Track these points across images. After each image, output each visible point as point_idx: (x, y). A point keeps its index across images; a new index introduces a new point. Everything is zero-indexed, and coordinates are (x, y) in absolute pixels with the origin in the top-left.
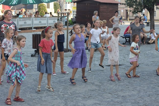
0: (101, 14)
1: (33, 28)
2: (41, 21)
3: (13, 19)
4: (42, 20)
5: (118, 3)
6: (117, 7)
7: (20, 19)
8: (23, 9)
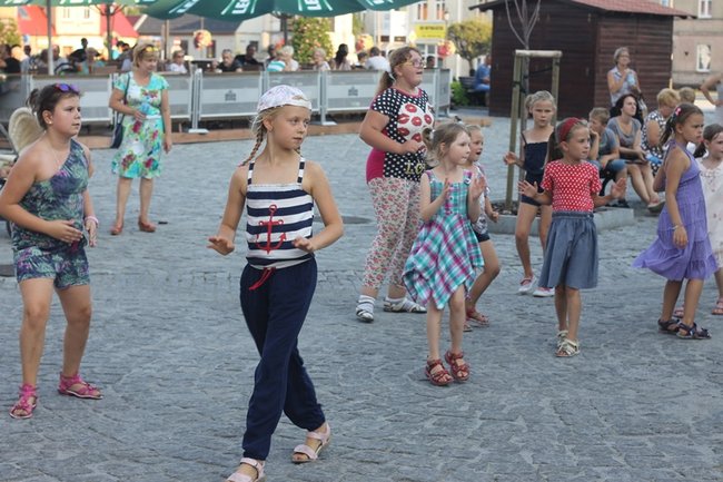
0: (601, 61)
1: (323, 118)
2: (356, 87)
3: (246, 78)
4: (358, 83)
5: (670, 13)
6: (668, 32)
7: (274, 77)
8: (202, 31)
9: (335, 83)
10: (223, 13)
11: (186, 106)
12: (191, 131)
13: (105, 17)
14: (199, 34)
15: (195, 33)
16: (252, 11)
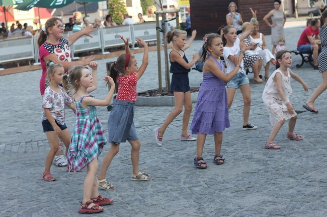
8: (77, 12)
9: (108, 33)
10: (51, 5)
11: (31, 52)
12: (35, 64)
13: (3, 12)
14: (76, 14)
15: (74, 14)
16: (65, 3)
